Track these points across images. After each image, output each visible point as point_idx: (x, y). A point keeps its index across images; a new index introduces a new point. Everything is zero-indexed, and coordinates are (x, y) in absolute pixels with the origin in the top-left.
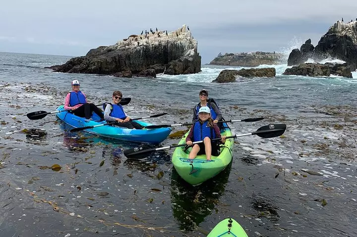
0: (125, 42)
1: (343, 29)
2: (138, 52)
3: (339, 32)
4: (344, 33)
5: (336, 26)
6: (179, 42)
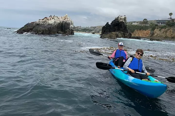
0: (43, 20)
1: (121, 19)
2: (55, 26)
3: (119, 20)
4: (121, 20)
5: (118, 18)
6: (68, 22)
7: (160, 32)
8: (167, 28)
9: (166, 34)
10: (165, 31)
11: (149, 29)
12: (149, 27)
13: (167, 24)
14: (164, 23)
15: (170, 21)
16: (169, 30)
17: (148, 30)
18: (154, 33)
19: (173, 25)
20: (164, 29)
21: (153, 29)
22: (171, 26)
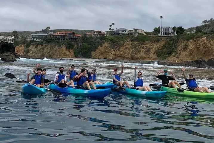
7: (36, 49)
8: (44, 45)
9: (43, 52)
10: (42, 48)
11: (20, 46)
12: (20, 42)
13: (44, 40)
14: (40, 38)
15: (47, 36)
16: (46, 46)
17: (18, 47)
18: (29, 50)
19: (50, 41)
20: (40, 46)
21: (28, 46)
22: (48, 42)
